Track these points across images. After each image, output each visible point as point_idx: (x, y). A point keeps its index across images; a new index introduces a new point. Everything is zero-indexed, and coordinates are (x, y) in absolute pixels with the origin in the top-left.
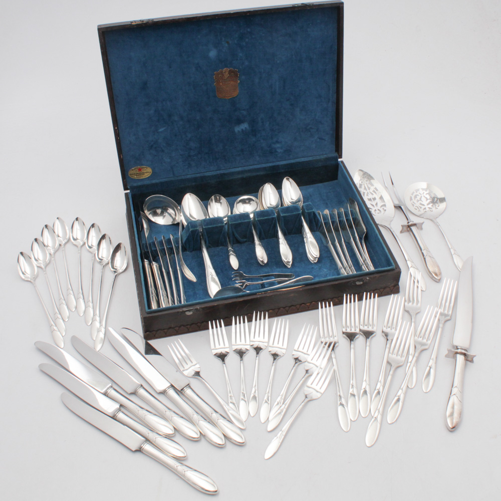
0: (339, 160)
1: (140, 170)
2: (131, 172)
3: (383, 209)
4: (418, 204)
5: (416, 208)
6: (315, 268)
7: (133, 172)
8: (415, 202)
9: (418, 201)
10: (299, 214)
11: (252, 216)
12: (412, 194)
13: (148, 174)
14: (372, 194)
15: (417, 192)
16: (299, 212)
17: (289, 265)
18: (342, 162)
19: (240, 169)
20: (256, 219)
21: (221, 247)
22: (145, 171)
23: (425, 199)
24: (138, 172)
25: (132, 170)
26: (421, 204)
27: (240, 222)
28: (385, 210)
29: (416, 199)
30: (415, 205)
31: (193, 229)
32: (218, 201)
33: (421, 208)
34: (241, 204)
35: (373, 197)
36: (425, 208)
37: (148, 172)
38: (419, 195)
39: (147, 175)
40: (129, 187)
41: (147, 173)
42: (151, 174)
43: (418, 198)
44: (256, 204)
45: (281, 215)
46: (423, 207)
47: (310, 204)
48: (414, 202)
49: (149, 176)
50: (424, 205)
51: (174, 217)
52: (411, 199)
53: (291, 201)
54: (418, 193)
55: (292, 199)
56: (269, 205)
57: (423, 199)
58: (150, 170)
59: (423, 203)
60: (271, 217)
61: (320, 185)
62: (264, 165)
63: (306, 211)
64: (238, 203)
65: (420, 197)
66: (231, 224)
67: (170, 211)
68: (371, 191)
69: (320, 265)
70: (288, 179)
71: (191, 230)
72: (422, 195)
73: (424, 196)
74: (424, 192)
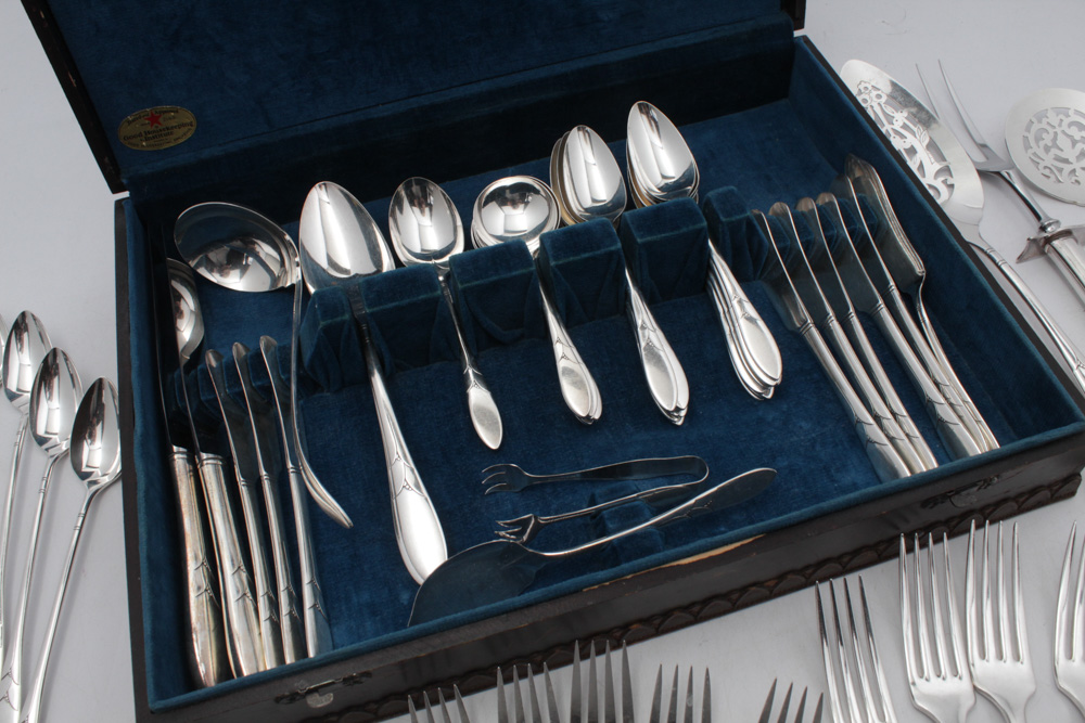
0: (797, 33)
1: (154, 119)
2: (125, 130)
3: (944, 182)
4: (1049, 160)
5: (1047, 172)
6: (770, 417)
7: (131, 128)
8: (1041, 153)
9: (1047, 149)
10: (700, 231)
11: (533, 246)
12: (1028, 129)
13: (185, 129)
14: (902, 136)
15: (1040, 121)
16: (698, 226)
17: (679, 417)
18: (805, 39)
19: (485, 86)
20: (553, 263)
21: (437, 365)
22: (173, 123)
23: (1069, 143)
24: (149, 128)
25: (129, 122)
26: (1058, 159)
27: (494, 278)
28: (952, 186)
29: (1042, 143)
30: (1042, 164)
31: (329, 321)
32: (420, 201)
33: (1060, 170)
34: (493, 206)
35: (908, 146)
36: (1074, 171)
37: (184, 125)
38: (1048, 128)
39: (183, 135)
40: (124, 181)
41: (180, 126)
42: (194, 128)
43: (1048, 139)
44: (545, 202)
45: (639, 240)
46: (1067, 168)
47: (731, 192)
48: (1035, 154)
49: (189, 135)
50: (1066, 161)
51: (276, 269)
52: (1027, 147)
53: (663, 182)
54: (1044, 125)
55: (664, 177)
56: (588, 203)
57: (1063, 141)
58: (187, 117)
59: (1063, 155)
60: (603, 251)
61: (737, 116)
62: (559, 69)
63: (723, 219)
64: (486, 203)
65: (1052, 135)
66: (464, 291)
67: (265, 250)
68: (897, 126)
69: (785, 407)
70: (644, 110)
71: (322, 324)
72: (1058, 130)
73: (1063, 132)
74: (1061, 120)
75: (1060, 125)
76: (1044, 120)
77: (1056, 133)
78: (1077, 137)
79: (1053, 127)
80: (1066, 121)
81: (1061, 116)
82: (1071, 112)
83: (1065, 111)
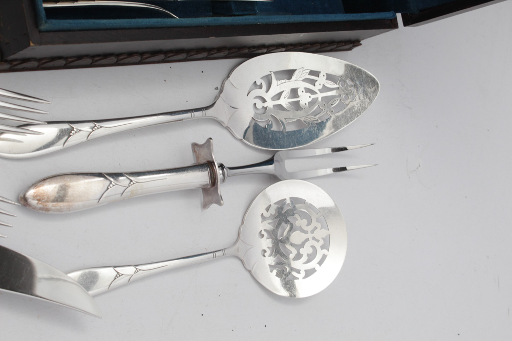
73: (307, 240)
74: (318, 241)
75: (314, 238)
76: (319, 225)
77: (306, 232)
78: (302, 251)
79: (312, 232)
80: (318, 246)
81: (321, 242)
82: (325, 251)
83: (325, 246)
